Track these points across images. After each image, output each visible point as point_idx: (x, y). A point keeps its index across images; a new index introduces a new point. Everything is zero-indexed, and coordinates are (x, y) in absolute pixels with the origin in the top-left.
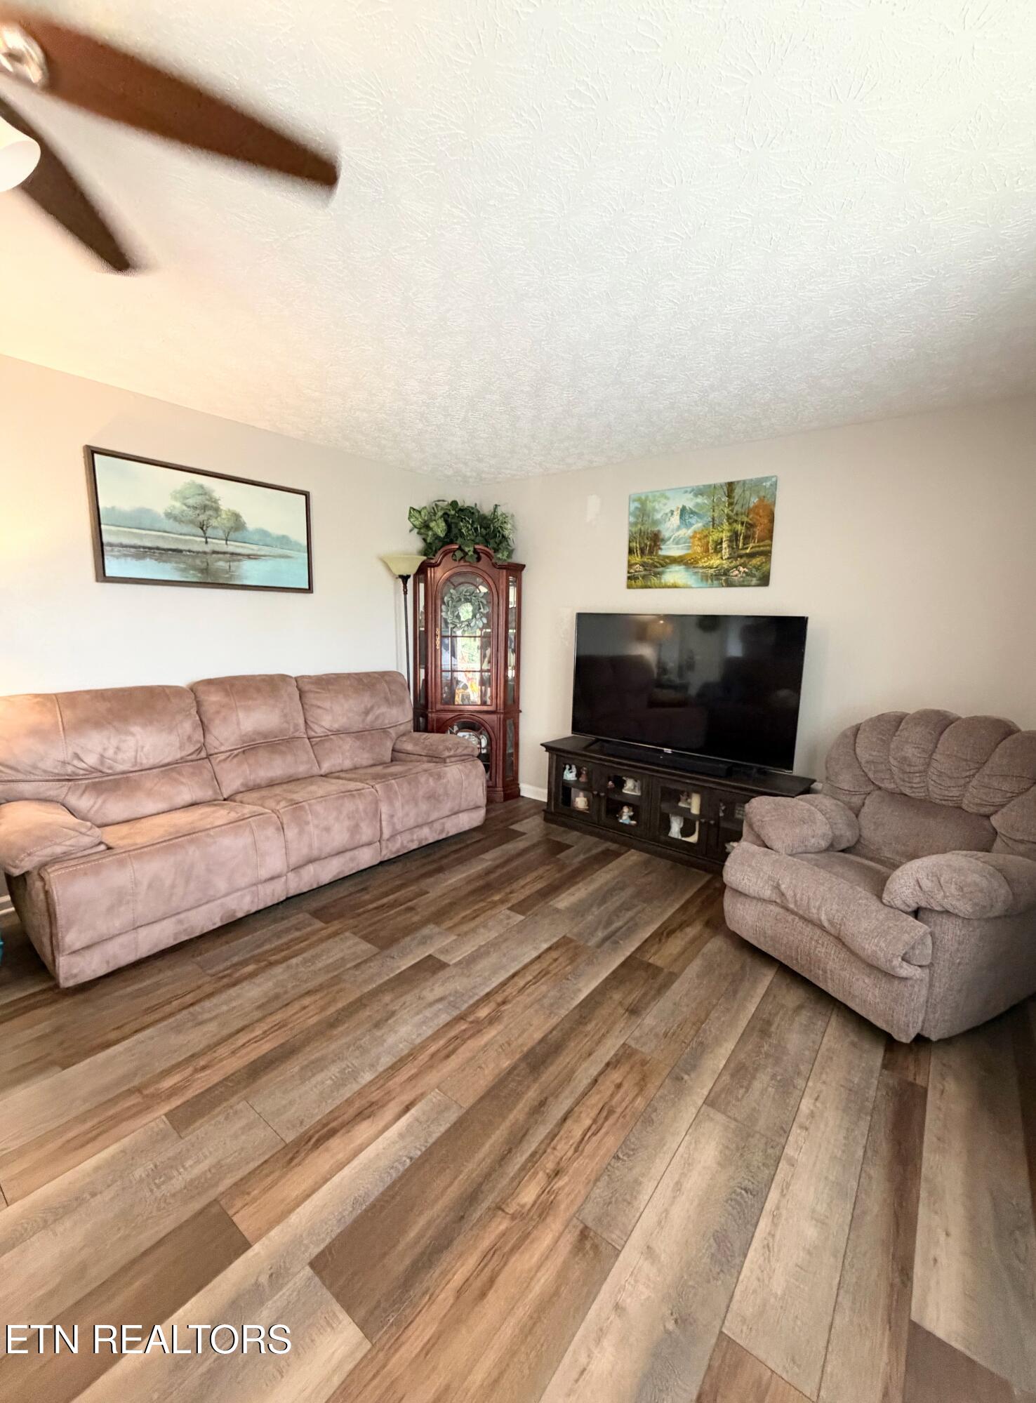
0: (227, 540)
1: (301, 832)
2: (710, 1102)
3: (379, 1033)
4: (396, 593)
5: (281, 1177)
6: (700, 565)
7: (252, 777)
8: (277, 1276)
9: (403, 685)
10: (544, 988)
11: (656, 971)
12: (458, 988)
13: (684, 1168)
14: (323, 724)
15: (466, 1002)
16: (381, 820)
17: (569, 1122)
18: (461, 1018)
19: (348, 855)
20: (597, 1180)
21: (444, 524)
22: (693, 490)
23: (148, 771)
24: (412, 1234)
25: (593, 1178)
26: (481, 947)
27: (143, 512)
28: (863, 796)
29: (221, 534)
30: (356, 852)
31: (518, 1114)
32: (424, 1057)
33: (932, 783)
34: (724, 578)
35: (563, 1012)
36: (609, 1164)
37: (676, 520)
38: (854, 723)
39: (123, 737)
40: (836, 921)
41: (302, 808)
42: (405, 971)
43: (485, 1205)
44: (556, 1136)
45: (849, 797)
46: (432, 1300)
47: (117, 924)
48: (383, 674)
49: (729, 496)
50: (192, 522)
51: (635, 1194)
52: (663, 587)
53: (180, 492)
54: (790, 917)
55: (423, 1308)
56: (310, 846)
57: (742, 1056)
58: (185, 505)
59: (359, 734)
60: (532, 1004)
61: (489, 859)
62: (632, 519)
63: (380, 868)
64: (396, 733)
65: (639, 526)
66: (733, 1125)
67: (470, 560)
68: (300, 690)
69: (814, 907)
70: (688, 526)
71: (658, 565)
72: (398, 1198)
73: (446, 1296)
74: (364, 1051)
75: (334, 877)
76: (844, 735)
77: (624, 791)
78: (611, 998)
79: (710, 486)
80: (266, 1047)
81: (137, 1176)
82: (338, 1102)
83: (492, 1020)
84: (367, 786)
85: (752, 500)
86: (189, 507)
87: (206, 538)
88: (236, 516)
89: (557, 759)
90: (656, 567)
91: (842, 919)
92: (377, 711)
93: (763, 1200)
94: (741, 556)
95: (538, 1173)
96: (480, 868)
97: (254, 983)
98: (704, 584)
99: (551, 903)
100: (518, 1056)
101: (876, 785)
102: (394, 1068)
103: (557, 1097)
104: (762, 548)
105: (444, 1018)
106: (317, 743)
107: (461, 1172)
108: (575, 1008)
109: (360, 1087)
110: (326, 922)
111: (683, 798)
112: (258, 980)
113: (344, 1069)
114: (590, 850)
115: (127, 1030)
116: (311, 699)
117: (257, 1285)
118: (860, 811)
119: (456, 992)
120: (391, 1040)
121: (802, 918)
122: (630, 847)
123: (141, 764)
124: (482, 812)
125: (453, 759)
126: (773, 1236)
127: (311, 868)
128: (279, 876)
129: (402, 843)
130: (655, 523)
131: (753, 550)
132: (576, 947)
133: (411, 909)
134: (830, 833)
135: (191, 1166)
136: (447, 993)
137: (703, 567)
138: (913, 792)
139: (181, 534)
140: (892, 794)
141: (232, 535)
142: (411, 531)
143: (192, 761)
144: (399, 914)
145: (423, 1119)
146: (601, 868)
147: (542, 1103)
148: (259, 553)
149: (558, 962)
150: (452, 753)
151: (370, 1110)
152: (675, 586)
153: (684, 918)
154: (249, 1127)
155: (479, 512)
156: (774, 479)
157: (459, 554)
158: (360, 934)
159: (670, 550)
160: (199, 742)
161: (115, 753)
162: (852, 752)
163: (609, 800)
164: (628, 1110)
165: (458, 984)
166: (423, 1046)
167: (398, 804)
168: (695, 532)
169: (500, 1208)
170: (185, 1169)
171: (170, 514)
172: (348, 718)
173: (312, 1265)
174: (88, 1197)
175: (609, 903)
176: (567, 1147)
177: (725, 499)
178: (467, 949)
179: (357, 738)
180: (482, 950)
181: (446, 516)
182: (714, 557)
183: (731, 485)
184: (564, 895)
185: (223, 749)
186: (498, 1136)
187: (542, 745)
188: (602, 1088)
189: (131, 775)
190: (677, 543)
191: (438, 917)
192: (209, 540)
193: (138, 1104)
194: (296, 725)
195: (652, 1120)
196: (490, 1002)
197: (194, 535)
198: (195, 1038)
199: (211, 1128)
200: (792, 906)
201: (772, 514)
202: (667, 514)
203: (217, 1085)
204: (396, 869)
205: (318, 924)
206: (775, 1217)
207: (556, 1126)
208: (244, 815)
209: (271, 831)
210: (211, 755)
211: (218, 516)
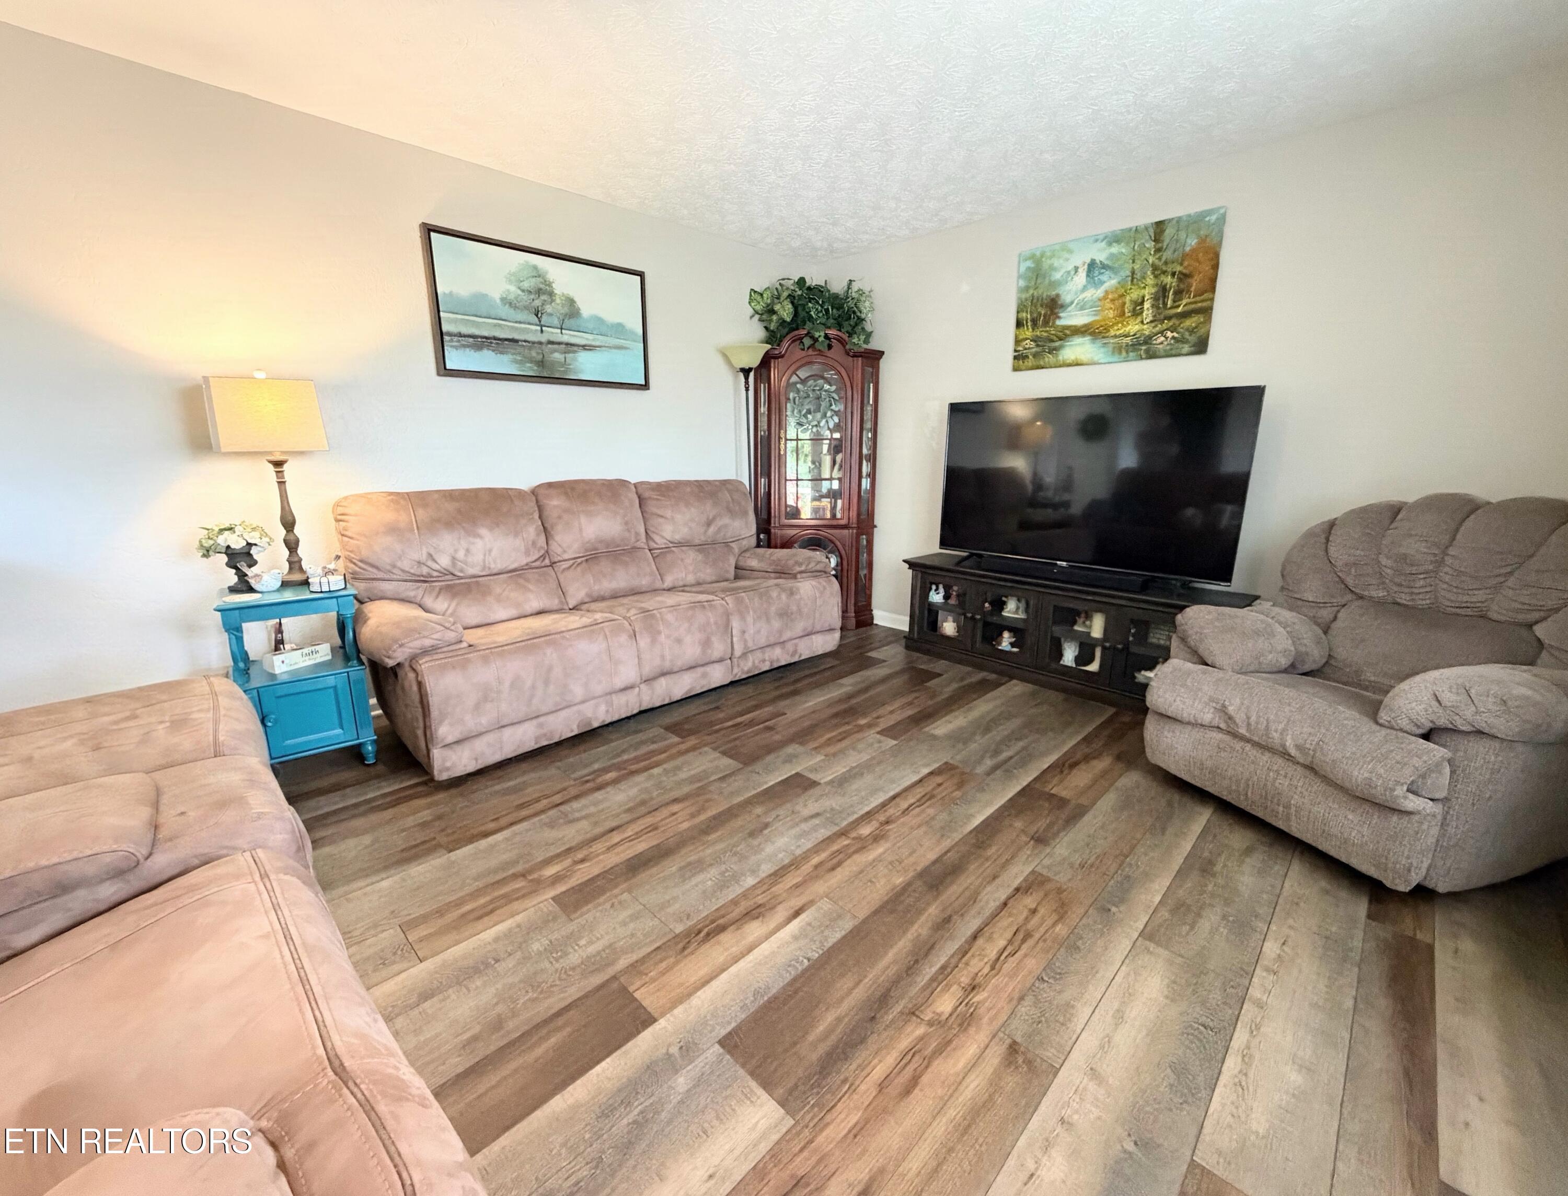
0: (561, 329)
1: (654, 641)
2: (1148, 934)
3: (755, 842)
4: (736, 390)
5: (677, 963)
6: (1112, 333)
7: (596, 588)
8: (688, 1050)
9: (745, 494)
10: (931, 811)
11: (1062, 803)
12: (834, 805)
13: (1123, 997)
14: (664, 534)
15: (845, 819)
16: (732, 636)
17: (980, 941)
18: (843, 833)
19: (700, 670)
20: (1021, 998)
21: (790, 306)
22: (1106, 237)
23: (496, 577)
24: (821, 1028)
25: (1016, 995)
26: (852, 768)
27: (481, 297)
28: (1336, 609)
29: (556, 322)
30: (708, 669)
31: (920, 928)
32: (807, 868)
33: (1445, 586)
34: (1144, 348)
35: (957, 836)
36: (1033, 985)
37: (1081, 278)
38: (1326, 519)
39: (471, 539)
40: (1308, 746)
41: (653, 616)
42: (773, 786)
43: (898, 1008)
44: (966, 953)
45: (1314, 611)
46: (853, 1089)
47: (485, 721)
48: (725, 482)
49: (1156, 240)
50: (526, 308)
51: (1068, 1016)
52: (1060, 366)
53: (514, 274)
54: (1238, 745)
55: (843, 1096)
56: (663, 657)
57: (1181, 893)
58: (519, 288)
59: (701, 547)
60: (919, 826)
61: (848, 684)
62: (1022, 283)
63: (730, 689)
64: (740, 548)
65: (1031, 292)
66: (1179, 960)
67: (821, 348)
68: (639, 497)
69: (1276, 731)
70: (1098, 284)
71: (1055, 338)
72: (801, 994)
73: (867, 1088)
74: (743, 858)
75: (686, 693)
76: (1310, 534)
77: (1005, 614)
78: (1011, 825)
79: (1130, 229)
80: (641, 846)
81: (535, 949)
82: (721, 902)
83: (877, 838)
84: (715, 598)
85: (1189, 241)
86: (523, 291)
87: (542, 326)
88: (571, 302)
89: (922, 578)
90: (1052, 341)
91: (1318, 744)
92: (720, 522)
93: (1228, 1038)
94: (1169, 318)
95: (951, 986)
96: (840, 692)
97: (620, 789)
98: (1115, 358)
99: (927, 729)
100: (911, 874)
101: (1356, 594)
102: (778, 874)
103: (962, 915)
104: (1200, 305)
105: (823, 833)
106: (660, 555)
107: (865, 977)
108: (971, 832)
109: (743, 889)
110: (682, 737)
111: (1080, 621)
112: (623, 785)
113: (724, 872)
114: (962, 679)
115: (503, 822)
116: (652, 508)
117: (669, 1056)
118: (1329, 627)
119: (832, 809)
120: (769, 849)
121: (1256, 745)
122: (1011, 678)
123: (489, 568)
124: (837, 635)
125: (804, 575)
126: (1246, 1075)
127: (663, 681)
128: (631, 687)
129: (754, 662)
130: (1054, 284)
131: (1186, 308)
132: (963, 773)
133: (769, 729)
134: (1293, 649)
135: (585, 945)
136: (822, 809)
137: (1115, 336)
138: (1413, 600)
139: (516, 322)
140: (1379, 604)
141: (567, 323)
142: (752, 317)
143: (537, 568)
144: (757, 733)
145: (817, 924)
146: (979, 697)
147: (948, 920)
148: (593, 343)
149: (943, 787)
150: (803, 568)
151: (758, 910)
152: (1077, 364)
153: (1087, 750)
154: (634, 917)
155: (829, 291)
156: (1222, 211)
157: (807, 342)
158: (721, 749)
159: (1071, 318)
160: (542, 547)
161: (466, 555)
162: (1322, 553)
163: (986, 624)
164: (1047, 935)
165: (834, 802)
166: (806, 856)
167: (750, 620)
168: (1107, 292)
169: (913, 1013)
170: (580, 947)
171: (506, 299)
172: (690, 528)
173: (721, 1043)
174: (493, 962)
175: (994, 733)
176: (982, 964)
177: (1150, 245)
178: (839, 769)
179: (698, 551)
180: (854, 771)
181: (791, 297)
182: (1131, 321)
183: (1160, 226)
184: (939, 722)
185: (566, 556)
186: (902, 945)
187: (904, 561)
188: (1015, 911)
189: (481, 579)
190: (1082, 308)
191: (802, 736)
192: (544, 328)
193: (523, 887)
194: (637, 534)
195: (1078, 947)
196: (871, 820)
197: (529, 324)
198: (571, 834)
199: (598, 914)
200: (1243, 731)
201: (1217, 256)
202: (1069, 272)
203: (598, 876)
204: (749, 690)
205: (676, 739)
206: (1246, 1057)
207: (966, 942)
208: (595, 620)
209: (623, 638)
210: (555, 563)
211: (553, 301)
